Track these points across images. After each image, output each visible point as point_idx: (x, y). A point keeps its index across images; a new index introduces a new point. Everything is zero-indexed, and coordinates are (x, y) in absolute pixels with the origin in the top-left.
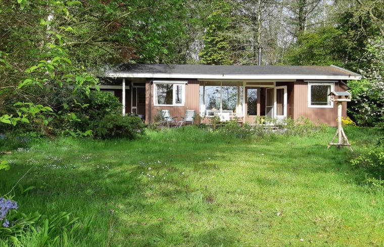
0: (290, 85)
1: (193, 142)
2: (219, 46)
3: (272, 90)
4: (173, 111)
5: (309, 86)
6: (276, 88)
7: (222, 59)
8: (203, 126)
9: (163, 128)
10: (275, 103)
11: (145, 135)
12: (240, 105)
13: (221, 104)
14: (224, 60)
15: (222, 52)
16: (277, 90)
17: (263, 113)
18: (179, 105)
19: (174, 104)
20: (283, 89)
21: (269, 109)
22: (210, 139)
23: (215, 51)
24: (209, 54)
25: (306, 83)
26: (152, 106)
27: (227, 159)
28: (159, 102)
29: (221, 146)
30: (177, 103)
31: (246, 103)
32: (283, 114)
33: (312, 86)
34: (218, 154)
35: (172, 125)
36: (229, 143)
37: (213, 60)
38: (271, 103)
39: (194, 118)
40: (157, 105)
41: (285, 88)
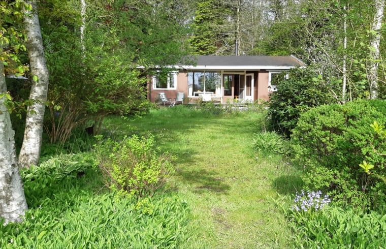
0: (256, 73)
1: (183, 117)
2: (205, 34)
3: (244, 76)
4: (168, 94)
5: (270, 74)
6: (246, 75)
7: (207, 46)
8: (190, 105)
9: (161, 108)
10: (245, 86)
11: (149, 112)
12: (219, 88)
13: (204, 87)
14: (209, 47)
15: (208, 40)
16: (247, 76)
17: (236, 94)
18: (172, 89)
19: (169, 88)
20: (251, 76)
21: (241, 91)
22: (194, 115)
23: (202, 39)
24: (196, 41)
25: (268, 72)
26: (152, 90)
27: (201, 128)
28: (157, 87)
29: (200, 121)
30: (170, 87)
31: (223, 86)
32: (251, 95)
33: (272, 74)
34: (197, 125)
35: (167, 105)
36: (207, 118)
37: (200, 46)
38: (242, 87)
39: (184, 99)
40: (156, 89)
41: (252, 75)
